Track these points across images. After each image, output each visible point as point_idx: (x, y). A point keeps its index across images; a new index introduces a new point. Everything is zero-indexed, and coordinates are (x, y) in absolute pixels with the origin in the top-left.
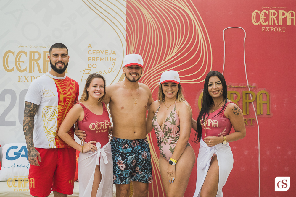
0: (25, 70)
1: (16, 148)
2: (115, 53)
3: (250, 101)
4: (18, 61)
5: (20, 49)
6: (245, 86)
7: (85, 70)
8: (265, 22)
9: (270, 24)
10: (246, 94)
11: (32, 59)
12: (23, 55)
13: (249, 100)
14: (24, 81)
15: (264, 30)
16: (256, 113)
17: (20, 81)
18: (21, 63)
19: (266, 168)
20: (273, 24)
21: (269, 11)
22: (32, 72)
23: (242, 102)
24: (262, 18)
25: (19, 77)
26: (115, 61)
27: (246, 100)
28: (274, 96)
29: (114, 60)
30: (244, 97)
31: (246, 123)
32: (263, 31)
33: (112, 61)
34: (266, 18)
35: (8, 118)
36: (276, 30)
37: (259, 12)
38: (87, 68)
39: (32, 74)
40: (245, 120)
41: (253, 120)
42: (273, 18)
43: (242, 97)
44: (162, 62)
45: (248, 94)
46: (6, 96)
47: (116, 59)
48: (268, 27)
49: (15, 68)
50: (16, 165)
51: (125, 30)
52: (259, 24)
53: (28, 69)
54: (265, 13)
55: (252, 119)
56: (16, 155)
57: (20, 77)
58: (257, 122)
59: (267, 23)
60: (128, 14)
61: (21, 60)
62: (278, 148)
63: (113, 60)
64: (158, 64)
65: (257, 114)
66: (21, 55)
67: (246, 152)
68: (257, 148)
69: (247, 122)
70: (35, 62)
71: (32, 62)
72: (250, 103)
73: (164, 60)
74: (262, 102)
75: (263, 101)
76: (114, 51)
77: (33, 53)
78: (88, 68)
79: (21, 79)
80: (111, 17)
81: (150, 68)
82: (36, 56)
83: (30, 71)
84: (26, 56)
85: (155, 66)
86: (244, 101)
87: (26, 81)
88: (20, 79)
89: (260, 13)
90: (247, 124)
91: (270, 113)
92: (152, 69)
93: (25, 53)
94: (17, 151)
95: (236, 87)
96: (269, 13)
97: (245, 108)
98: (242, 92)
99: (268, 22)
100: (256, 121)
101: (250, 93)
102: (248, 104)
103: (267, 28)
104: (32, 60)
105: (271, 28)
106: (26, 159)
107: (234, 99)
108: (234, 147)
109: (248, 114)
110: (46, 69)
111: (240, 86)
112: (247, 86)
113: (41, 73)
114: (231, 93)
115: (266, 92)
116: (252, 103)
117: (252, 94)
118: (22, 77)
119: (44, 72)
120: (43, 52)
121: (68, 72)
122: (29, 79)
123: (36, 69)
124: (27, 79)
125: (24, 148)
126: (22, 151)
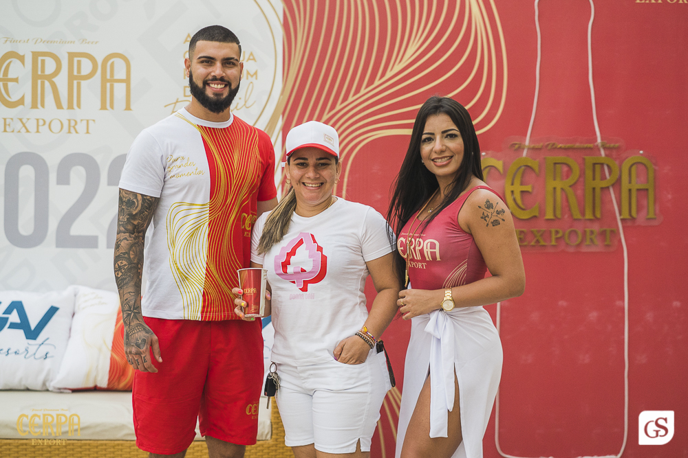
0: (21, 102)
2: (254, 59)
3: (604, 184)
4: (2, 80)
5: (8, 48)
6: (591, 145)
7: (177, 102)
10: (594, 164)
11: (39, 73)
12: (15, 64)
13: (602, 180)
14: (19, 132)
15: (640, 0)
16: (620, 214)
17: (8, 129)
18: (10, 84)
19: (644, 356)
22: (39, 106)
23: (584, 185)
25: (5, 119)
26: (253, 80)
27: (594, 179)
28: (665, 171)
29: (252, 76)
30: (589, 173)
31: (594, 239)
32: (638, 2)
33: (247, 79)
38: (182, 98)
39: (39, 113)
40: (592, 232)
41: (612, 232)
43: (582, 174)
44: (377, 83)
45: (599, 165)
47: (256, 73)
53: (28, 100)
55: (608, 230)
57: (8, 121)
61: (10, 76)
62: (677, 304)
63: (249, 76)
64: (367, 87)
65: (622, 217)
66: (10, 62)
67: (593, 315)
68: (622, 304)
69: (596, 237)
70: (47, 84)
71: (39, 81)
72: (605, 190)
73: (383, 75)
74: (635, 186)
75: (637, 183)
76: (251, 54)
77: (40, 58)
78: (185, 96)
79: (9, 125)
81: (345, 99)
82: (50, 66)
83: (34, 106)
84: (23, 63)
85: (357, 91)
86: (590, 183)
87: (23, 130)
88: (7, 127)
90: (596, 242)
91: (655, 214)
92: (350, 99)
93: (22, 59)
95: (568, 148)
97: (592, 201)
98: (584, 159)
100: (619, 234)
101: (602, 164)
102: (598, 191)
104: (38, 76)
106: (21, 333)
107: (562, 179)
108: (562, 303)
109: (598, 215)
110: (74, 101)
111: (577, 145)
112: (597, 146)
113: (63, 108)
114: (555, 164)
115: (645, 160)
116: (608, 188)
117: (608, 166)
118: (12, 119)
119: (70, 107)
120: (66, 56)
121: (132, 107)
122: (32, 126)
123: (49, 98)
124: (26, 125)
125: (17, 306)
126: (10, 313)
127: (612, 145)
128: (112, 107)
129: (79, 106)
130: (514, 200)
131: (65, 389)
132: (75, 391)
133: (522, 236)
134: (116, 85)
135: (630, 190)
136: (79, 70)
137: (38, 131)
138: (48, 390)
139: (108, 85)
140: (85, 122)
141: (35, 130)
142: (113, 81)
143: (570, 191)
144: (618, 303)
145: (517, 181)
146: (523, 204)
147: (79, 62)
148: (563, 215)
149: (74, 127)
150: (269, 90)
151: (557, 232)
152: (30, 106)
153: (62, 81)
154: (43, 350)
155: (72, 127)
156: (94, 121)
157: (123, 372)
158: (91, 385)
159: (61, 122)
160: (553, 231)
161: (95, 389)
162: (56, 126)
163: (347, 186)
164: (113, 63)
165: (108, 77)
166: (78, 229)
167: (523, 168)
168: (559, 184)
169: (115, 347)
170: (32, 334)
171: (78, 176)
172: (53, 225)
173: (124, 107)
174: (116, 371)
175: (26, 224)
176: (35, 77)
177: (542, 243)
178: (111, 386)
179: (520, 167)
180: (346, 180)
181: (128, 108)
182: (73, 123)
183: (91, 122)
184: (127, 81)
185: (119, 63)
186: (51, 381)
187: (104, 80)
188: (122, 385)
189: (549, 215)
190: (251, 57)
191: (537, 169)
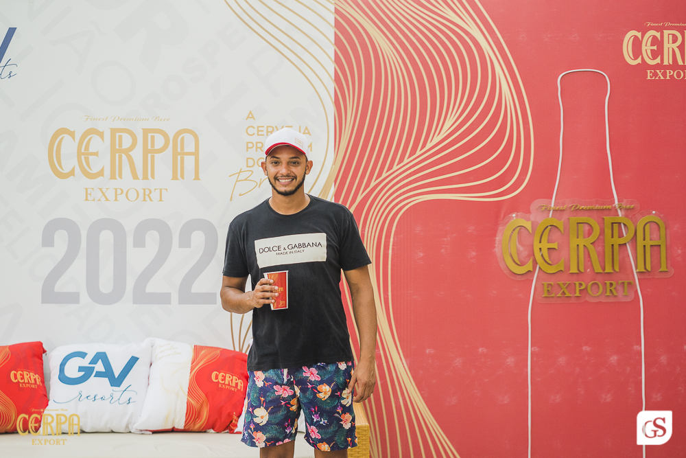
0: (101, 173)
1: (82, 355)
2: (309, 133)
3: (622, 241)
4: (84, 154)
5: (89, 125)
6: (610, 207)
7: (241, 172)
8: (654, 58)
9: (666, 63)
10: (613, 223)
11: (117, 147)
12: (95, 140)
13: (619, 237)
14: (99, 200)
15: (651, 77)
16: (636, 269)
17: (89, 198)
18: (91, 158)
19: (659, 395)
20: (671, 63)
21: (663, 32)
22: (117, 177)
23: (604, 243)
24: (646, 48)
25: (86, 189)
27: (612, 237)
28: (675, 229)
30: (608, 231)
31: (614, 291)
32: (649, 78)
34: (655, 48)
35: (61, 286)
36: (679, 75)
37: (639, 35)
38: (245, 168)
39: (117, 183)
40: (611, 284)
41: (629, 283)
42: (673, 49)
43: (602, 232)
44: (418, 153)
45: (617, 224)
46: (56, 236)
48: (660, 69)
49: (78, 170)
50: (84, 396)
51: (332, 78)
52: (640, 62)
53: (107, 172)
54: (654, 37)
55: (626, 282)
56: (83, 373)
57: (89, 191)
58: (637, 290)
59: (658, 60)
60: (338, 42)
61: (91, 150)
64: (410, 157)
65: (638, 270)
66: (91, 138)
67: (614, 359)
68: (639, 348)
69: (615, 288)
70: (124, 157)
71: (117, 155)
72: (622, 246)
73: (424, 146)
74: (649, 243)
75: (651, 240)
76: (306, 128)
77: (118, 134)
78: (248, 167)
79: (90, 194)
80: (298, 50)
81: (390, 167)
82: (127, 141)
83: (113, 177)
84: (102, 139)
85: (401, 160)
86: (609, 241)
87: (103, 199)
88: (89, 196)
89: (643, 37)
90: (615, 294)
91: (667, 268)
92: (395, 168)
93: (101, 135)
94: (85, 362)
95: (589, 209)
96: (662, 36)
97: (611, 257)
98: (603, 219)
99: (659, 57)
100: (636, 285)
101: (620, 223)
102: (616, 247)
103: (658, 71)
104: (115, 150)
105: (668, 71)
106: (106, 380)
107: (584, 237)
108: (586, 348)
109: (617, 270)
110: (148, 172)
111: (597, 207)
112: (615, 207)
113: (138, 179)
114: (578, 223)
115: (657, 219)
116: (625, 244)
117: (624, 224)
118: (93, 189)
119: (145, 177)
120: (142, 131)
121: (200, 178)
122: (110, 194)
123: (126, 170)
124: (106, 194)
125: (102, 357)
126: (96, 364)
127: (628, 206)
128: (182, 177)
129: (153, 177)
130: (542, 255)
131: (146, 430)
132: (154, 432)
133: (549, 289)
134: (186, 157)
135: (644, 246)
136: (153, 145)
137: (116, 200)
138: (130, 432)
139: (179, 157)
140: (158, 191)
141: (114, 199)
142: (184, 154)
143: (591, 248)
144: (636, 347)
145: (545, 239)
146: (550, 260)
147: (153, 138)
148: (585, 269)
149: (148, 195)
150: (323, 160)
151: (581, 285)
152: (109, 177)
153: (137, 155)
154: (126, 395)
155: (147, 195)
156: (166, 189)
157: (199, 415)
158: (169, 427)
159: (137, 191)
160: (577, 283)
161: (173, 430)
162: (132, 195)
163: (393, 245)
164: (183, 137)
165: (179, 150)
166: (153, 287)
167: (549, 227)
168: (582, 242)
169: (191, 392)
170: (116, 382)
171: (152, 239)
172: (130, 283)
173: (193, 177)
174: (192, 413)
175: (106, 283)
176: (113, 151)
177: (568, 294)
178: (187, 428)
179: (547, 227)
180: (392, 240)
181: (197, 178)
182: (147, 192)
183: (163, 191)
184: (196, 153)
185: (189, 138)
186: (134, 424)
187: (175, 154)
188: (197, 426)
189: (574, 270)
190: (306, 132)
191: (562, 228)
